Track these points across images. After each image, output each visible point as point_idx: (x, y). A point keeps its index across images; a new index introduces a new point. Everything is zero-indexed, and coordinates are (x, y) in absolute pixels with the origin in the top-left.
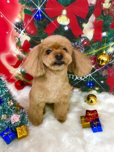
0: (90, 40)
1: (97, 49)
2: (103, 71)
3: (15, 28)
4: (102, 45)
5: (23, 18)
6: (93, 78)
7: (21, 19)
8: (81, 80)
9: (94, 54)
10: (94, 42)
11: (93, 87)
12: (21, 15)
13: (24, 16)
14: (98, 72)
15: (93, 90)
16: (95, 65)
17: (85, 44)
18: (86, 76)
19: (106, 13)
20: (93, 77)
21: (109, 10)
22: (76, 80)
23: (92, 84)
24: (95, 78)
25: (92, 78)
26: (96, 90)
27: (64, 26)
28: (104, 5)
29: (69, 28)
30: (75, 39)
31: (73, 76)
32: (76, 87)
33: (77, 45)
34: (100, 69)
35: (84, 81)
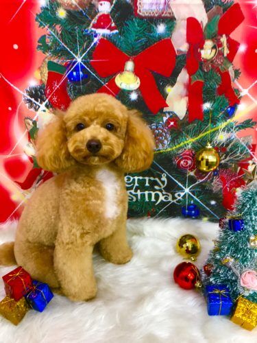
0: (181, 119)
1: (195, 135)
3: (28, 100)
5: (45, 79)
7: (41, 81)
8: (169, 202)
9: (190, 146)
10: (189, 123)
12: (41, 73)
13: (46, 75)
14: (203, 184)
17: (172, 126)
18: (179, 195)
19: (207, 68)
20: (194, 195)
21: (212, 61)
22: (161, 203)
24: (197, 197)
28: (203, 52)
29: (139, 96)
31: (153, 194)
33: (156, 129)
34: (206, 178)
35: (176, 204)
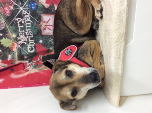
6: (25, 4)
8: (30, 16)
11: (36, 3)
15: (39, 2)
16: (10, 6)
18: (24, 12)
20: (23, 5)
22: (31, 20)
23: (32, 5)
25: (25, 6)
31: (27, 24)
32: (41, 20)
35: (31, 13)
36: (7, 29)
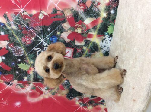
0: (9, 43)
1: (15, 37)
2: (36, 30)
4: (11, 34)
6: (46, 37)
7: (3, 82)
9: (20, 39)
10: (10, 40)
11: (58, 37)
14: (38, 34)
15: (61, 37)
16: (31, 37)
17: (12, 45)
23: (54, 38)
24: (46, 36)
25: (46, 39)
26: (61, 34)
27: (2, 59)
29: (3, 56)
30: (10, 52)
33: (14, 51)
34: (34, 33)
36: (26, 56)
